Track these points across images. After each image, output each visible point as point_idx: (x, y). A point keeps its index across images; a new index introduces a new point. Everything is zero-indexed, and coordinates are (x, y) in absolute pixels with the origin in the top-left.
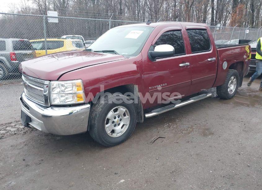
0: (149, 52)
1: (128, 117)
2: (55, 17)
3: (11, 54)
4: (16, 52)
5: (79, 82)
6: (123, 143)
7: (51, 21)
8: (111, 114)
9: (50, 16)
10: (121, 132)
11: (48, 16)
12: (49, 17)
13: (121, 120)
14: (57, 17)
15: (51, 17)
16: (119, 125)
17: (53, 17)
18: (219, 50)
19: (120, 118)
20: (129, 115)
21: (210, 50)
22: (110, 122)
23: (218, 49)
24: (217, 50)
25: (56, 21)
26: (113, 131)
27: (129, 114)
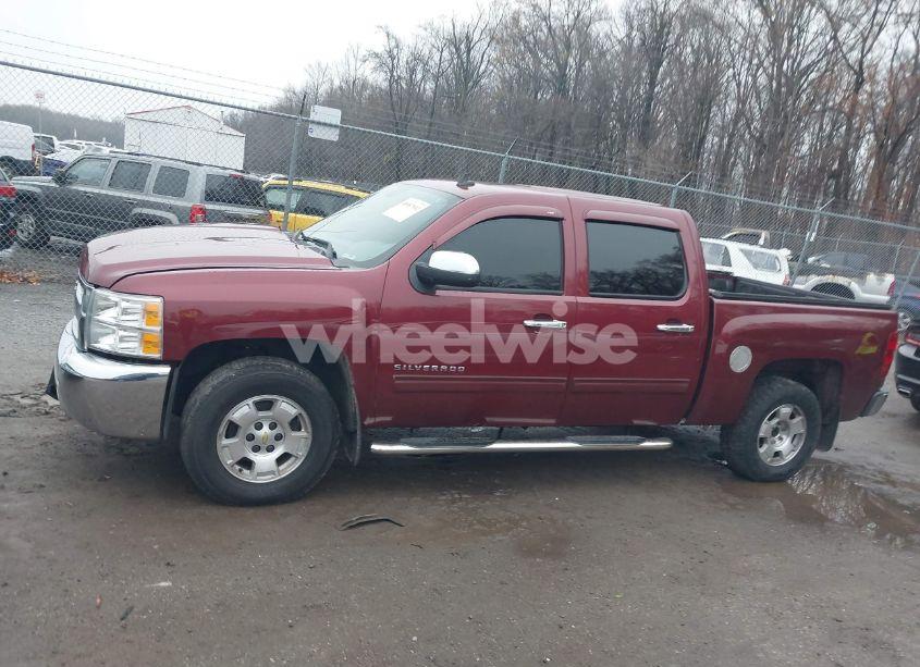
0: (417, 263)
1: (305, 434)
2: (331, 125)
3: (192, 209)
4: (210, 206)
5: (156, 303)
6: (274, 507)
7: (317, 133)
8: (243, 411)
9: (316, 119)
10: (272, 472)
11: (311, 119)
12: (313, 122)
13: (278, 438)
14: (336, 126)
15: (319, 123)
16: (270, 449)
17: (325, 124)
18: (719, 305)
19: (275, 432)
20: (310, 430)
21: (677, 299)
22: (241, 433)
23: (716, 301)
24: (712, 303)
25: (332, 136)
26: (247, 463)
27: (309, 426)
